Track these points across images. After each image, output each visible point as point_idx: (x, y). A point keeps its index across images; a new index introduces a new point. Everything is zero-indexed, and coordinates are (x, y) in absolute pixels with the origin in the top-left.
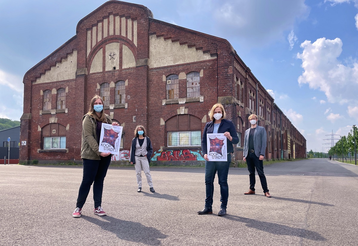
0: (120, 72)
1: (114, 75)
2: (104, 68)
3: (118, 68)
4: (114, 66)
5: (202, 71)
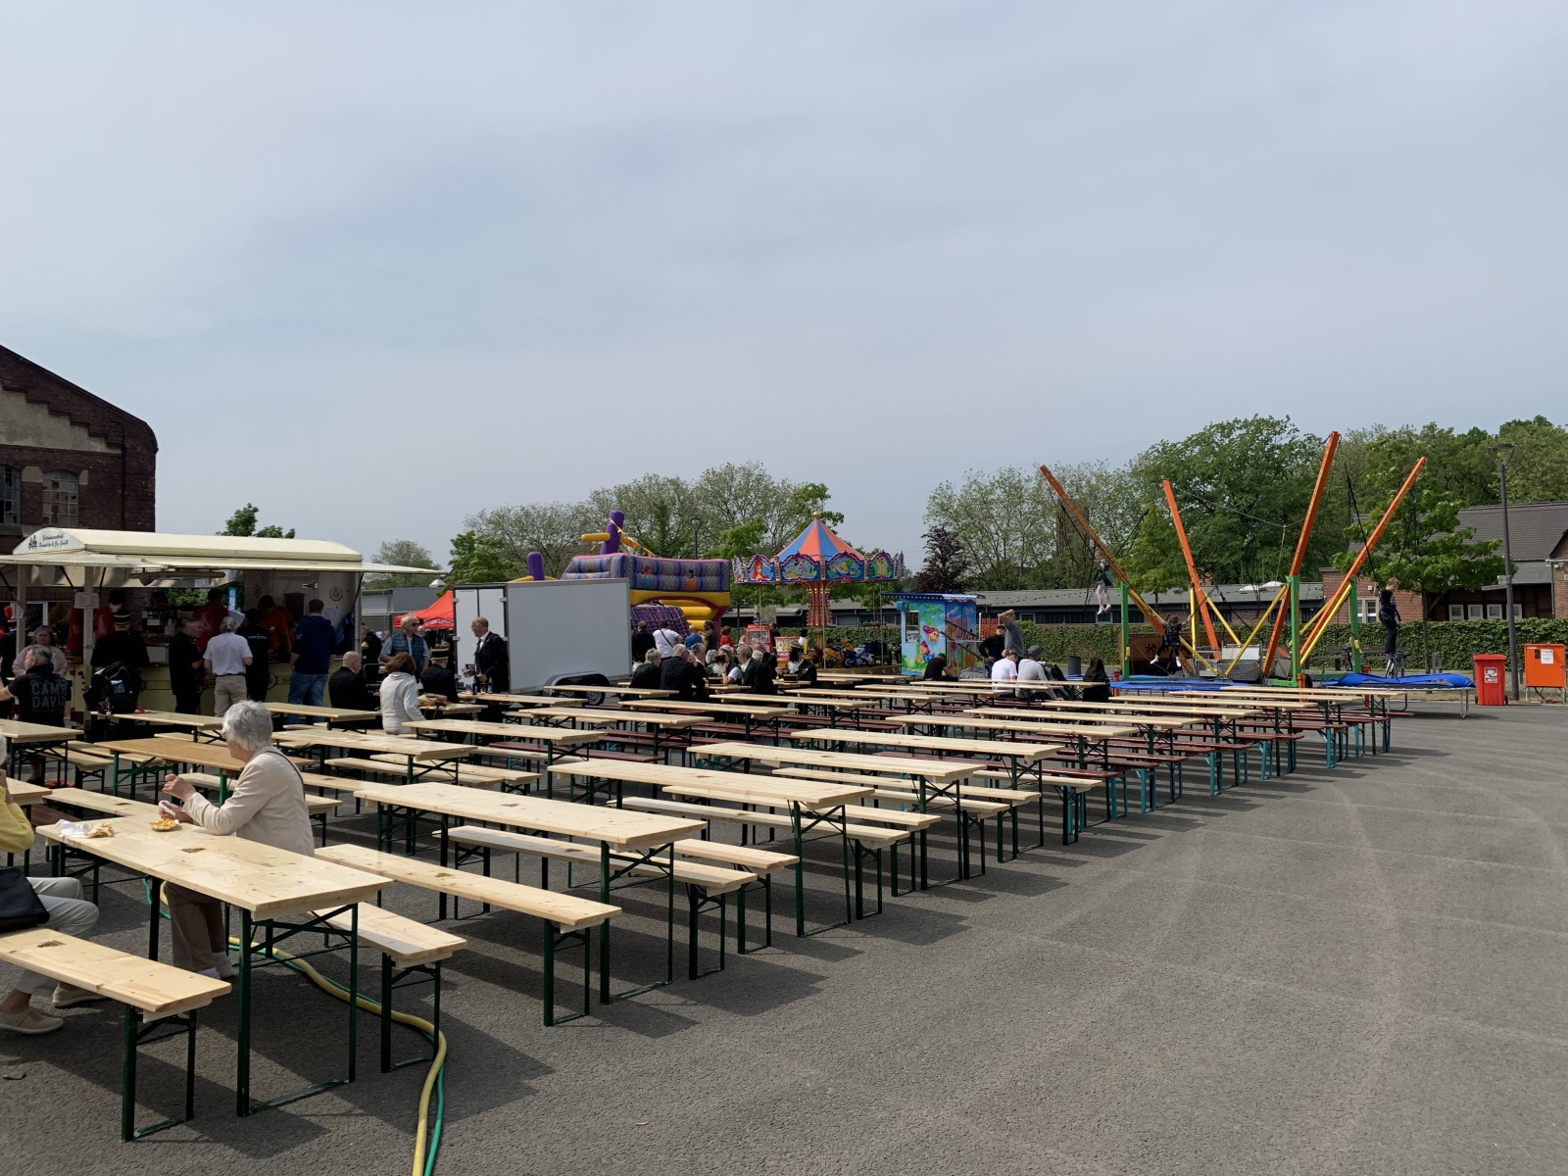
5: (84, 475)
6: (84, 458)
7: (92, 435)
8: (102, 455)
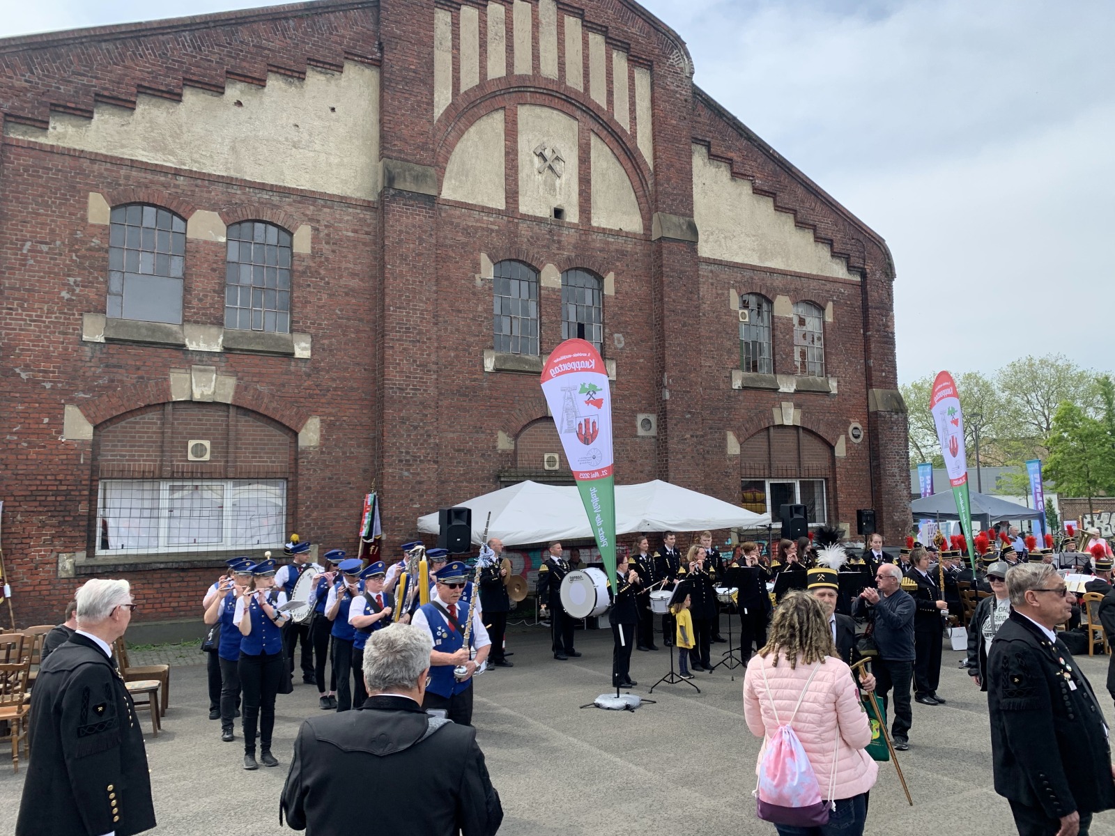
0: (584, 237)
1: (559, 242)
2: (512, 195)
3: (572, 216)
4: (559, 203)
5: (830, 306)
6: (829, 286)
7: (834, 255)
8: (844, 283)
